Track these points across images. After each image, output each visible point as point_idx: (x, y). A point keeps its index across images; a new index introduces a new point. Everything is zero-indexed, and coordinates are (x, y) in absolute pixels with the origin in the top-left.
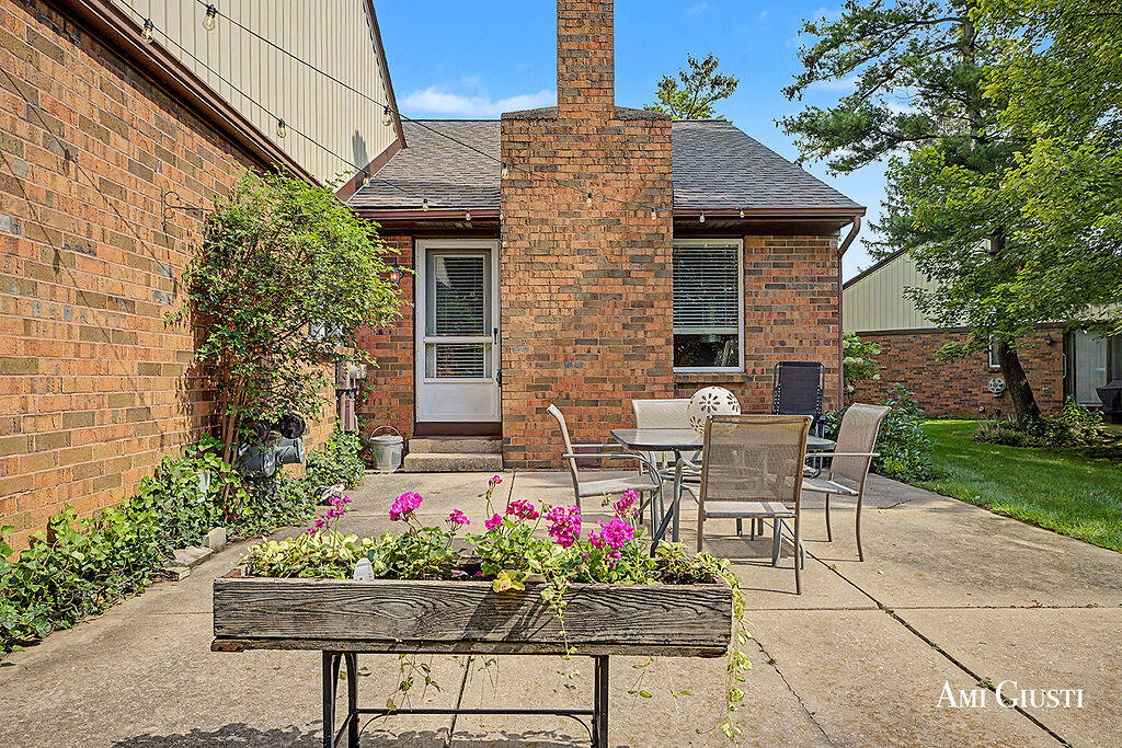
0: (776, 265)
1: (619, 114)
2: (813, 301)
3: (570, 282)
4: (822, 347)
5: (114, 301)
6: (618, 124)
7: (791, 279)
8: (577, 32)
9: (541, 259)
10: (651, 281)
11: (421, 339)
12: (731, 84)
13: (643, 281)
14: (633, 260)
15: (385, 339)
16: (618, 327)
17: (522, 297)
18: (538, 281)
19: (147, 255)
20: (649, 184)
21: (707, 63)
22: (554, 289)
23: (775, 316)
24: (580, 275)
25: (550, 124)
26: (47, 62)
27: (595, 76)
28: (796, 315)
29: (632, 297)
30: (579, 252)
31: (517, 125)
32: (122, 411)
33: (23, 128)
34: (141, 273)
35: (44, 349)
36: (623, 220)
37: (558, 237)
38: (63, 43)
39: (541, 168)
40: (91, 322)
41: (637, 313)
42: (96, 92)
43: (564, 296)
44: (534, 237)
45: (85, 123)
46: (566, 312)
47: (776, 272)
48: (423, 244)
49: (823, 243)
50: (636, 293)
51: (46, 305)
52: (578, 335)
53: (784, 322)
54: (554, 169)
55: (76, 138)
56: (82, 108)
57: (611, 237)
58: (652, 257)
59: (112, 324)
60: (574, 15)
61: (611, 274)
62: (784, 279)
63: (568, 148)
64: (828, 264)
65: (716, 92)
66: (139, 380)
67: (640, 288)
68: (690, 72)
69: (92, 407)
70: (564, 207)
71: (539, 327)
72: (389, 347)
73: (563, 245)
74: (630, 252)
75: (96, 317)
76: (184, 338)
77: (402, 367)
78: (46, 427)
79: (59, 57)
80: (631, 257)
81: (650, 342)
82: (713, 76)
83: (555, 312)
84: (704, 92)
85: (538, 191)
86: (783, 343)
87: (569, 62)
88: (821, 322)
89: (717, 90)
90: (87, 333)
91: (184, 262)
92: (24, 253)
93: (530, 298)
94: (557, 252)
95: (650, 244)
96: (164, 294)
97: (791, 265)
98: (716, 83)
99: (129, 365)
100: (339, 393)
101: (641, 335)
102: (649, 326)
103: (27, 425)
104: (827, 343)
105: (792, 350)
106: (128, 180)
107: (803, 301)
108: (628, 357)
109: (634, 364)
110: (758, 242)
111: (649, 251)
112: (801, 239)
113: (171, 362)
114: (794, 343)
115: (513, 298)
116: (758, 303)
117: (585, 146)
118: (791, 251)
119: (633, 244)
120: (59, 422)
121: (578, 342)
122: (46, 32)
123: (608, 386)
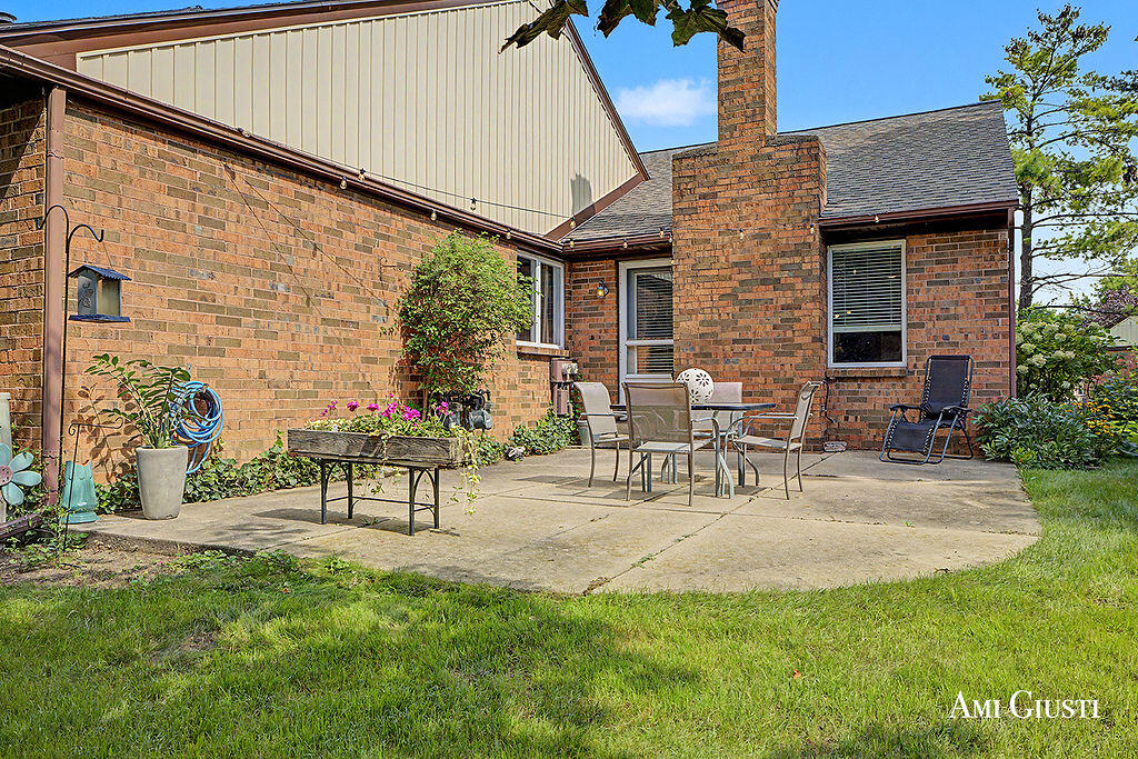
0: (938, 263)
1: (770, 141)
2: (979, 295)
3: (729, 291)
4: (990, 341)
5: (345, 323)
6: (768, 150)
7: (954, 275)
8: (733, 77)
9: (706, 273)
10: (799, 286)
11: (624, 342)
12: (1100, 34)
13: (791, 287)
14: (783, 268)
15: (596, 343)
16: (769, 328)
17: (689, 306)
18: (703, 292)
19: (368, 295)
20: (797, 200)
21: (1063, 15)
22: (716, 298)
23: (938, 312)
24: (736, 284)
25: (711, 158)
26: (304, 204)
27: (749, 111)
28: (961, 310)
29: (782, 301)
30: (736, 264)
31: (685, 162)
32: (350, 384)
33: (292, 241)
34: (363, 307)
35: (304, 348)
36: (773, 234)
37: (718, 253)
38: (314, 192)
39: (704, 197)
40: (330, 334)
41: (786, 314)
42: (335, 212)
43: (723, 303)
44: (700, 254)
45: (327, 230)
46: (724, 317)
47: (938, 269)
48: (624, 266)
49: (991, 237)
50: (785, 298)
51: (304, 326)
52: (736, 335)
53: (947, 318)
54: (715, 195)
55: (322, 239)
56: (326, 223)
57: (763, 250)
58: (800, 265)
59: (344, 335)
60: (730, 63)
61: (764, 282)
62: (947, 275)
63: (725, 177)
64: (997, 257)
65: (1080, 46)
66: (363, 367)
67: (789, 293)
68: (1041, 29)
69: (331, 379)
70: (723, 228)
71: (703, 330)
72: (598, 349)
73: (723, 259)
74: (781, 261)
75: (332, 332)
76: (397, 343)
77: (608, 366)
78: (304, 387)
79: (312, 199)
80: (781, 266)
81: (798, 340)
82: (1073, 28)
83: (716, 317)
84: (1064, 50)
85: (701, 216)
86: (947, 338)
87: (727, 104)
88: (988, 316)
89: (1081, 43)
90: (328, 340)
91: (395, 297)
92: (292, 301)
93: (696, 305)
94: (718, 265)
95: (798, 253)
96: (380, 317)
97: (956, 261)
98: (1077, 36)
99: (355, 358)
100: (552, 385)
101: (789, 334)
102: (797, 326)
103: (292, 385)
104: (996, 336)
105: (956, 344)
106: (356, 256)
107: (968, 295)
108: (777, 354)
109: (783, 359)
110: (919, 241)
111: (797, 260)
112: (965, 234)
113: (385, 356)
114: (959, 338)
115: (682, 306)
116: (920, 299)
117: (740, 173)
118: (955, 247)
119: (783, 254)
120: (311, 385)
121: (735, 341)
122: (305, 190)
123: (761, 379)
